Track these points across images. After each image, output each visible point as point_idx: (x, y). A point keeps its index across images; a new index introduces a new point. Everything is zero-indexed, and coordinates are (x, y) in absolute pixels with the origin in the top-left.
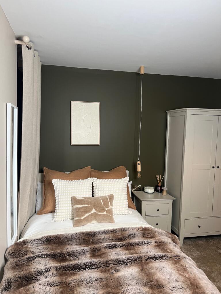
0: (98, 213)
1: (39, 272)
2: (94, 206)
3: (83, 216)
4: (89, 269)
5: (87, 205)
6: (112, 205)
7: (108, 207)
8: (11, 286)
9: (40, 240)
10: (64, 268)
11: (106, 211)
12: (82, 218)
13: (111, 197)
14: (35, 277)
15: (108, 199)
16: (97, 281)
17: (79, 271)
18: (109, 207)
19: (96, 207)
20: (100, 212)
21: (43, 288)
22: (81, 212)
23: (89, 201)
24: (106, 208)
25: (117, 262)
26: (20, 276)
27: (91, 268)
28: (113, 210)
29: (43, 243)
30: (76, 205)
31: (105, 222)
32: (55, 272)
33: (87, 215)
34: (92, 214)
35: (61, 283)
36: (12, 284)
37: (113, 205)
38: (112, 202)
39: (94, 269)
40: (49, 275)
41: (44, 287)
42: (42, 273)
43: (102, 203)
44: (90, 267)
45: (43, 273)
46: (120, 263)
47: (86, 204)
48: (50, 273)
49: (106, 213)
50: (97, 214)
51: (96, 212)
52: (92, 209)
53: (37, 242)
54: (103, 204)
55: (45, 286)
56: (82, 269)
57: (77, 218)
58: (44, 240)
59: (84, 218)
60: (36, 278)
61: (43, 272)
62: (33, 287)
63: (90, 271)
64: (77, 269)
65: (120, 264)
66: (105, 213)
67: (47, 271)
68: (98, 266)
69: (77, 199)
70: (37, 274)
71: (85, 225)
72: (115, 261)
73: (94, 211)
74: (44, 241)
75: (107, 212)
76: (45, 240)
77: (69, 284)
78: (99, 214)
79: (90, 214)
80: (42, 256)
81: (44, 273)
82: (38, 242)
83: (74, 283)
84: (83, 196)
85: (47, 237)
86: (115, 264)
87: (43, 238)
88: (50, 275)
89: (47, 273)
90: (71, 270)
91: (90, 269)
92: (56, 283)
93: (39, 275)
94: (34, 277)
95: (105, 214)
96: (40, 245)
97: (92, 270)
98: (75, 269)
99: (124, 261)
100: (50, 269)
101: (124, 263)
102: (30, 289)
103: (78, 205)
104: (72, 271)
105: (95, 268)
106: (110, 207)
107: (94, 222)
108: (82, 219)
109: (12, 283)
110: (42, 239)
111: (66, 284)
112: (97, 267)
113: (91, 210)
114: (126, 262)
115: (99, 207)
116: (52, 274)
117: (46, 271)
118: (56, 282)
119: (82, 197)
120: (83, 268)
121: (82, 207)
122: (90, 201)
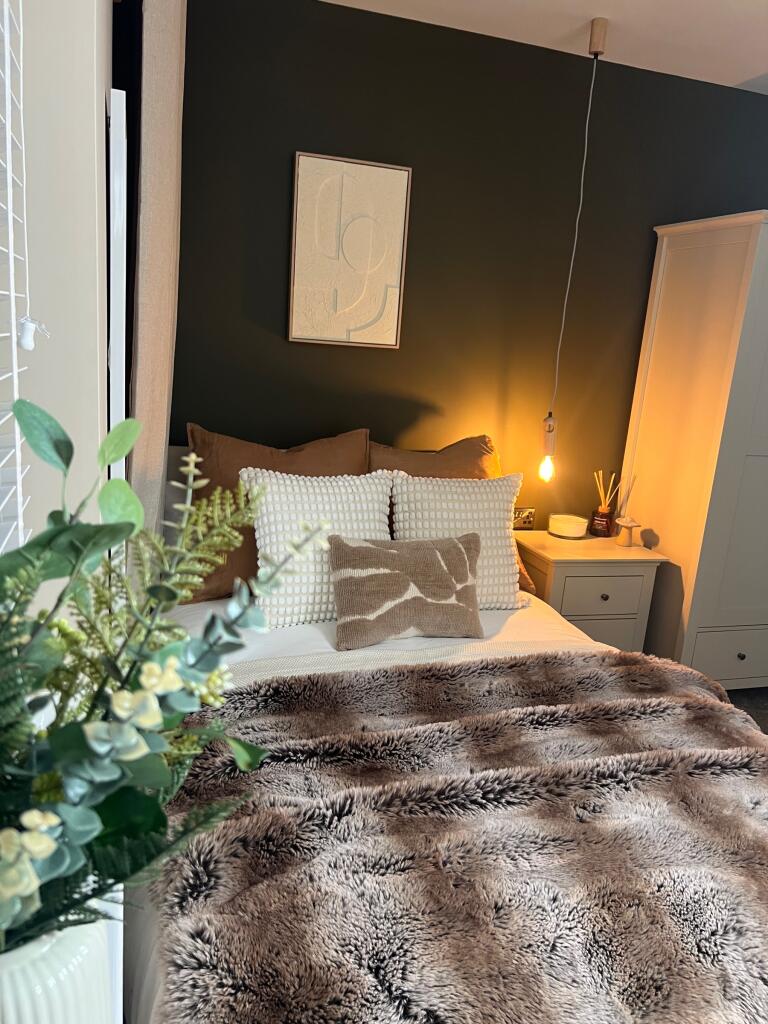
0: (429, 600)
1: (311, 818)
2: (412, 575)
3: (374, 608)
4: (496, 806)
5: (387, 571)
6: (474, 572)
7: (462, 579)
8: (218, 878)
9: (249, 694)
10: (404, 803)
11: (456, 592)
12: (372, 617)
13: (472, 543)
14: (303, 837)
15: (463, 550)
16: (545, 851)
17: (462, 812)
18: (466, 580)
19: (420, 578)
20: (434, 595)
21: (351, 880)
22: (368, 595)
23: (393, 554)
24: (457, 581)
25: (592, 779)
26: (241, 834)
27: (503, 801)
28: (478, 591)
29: (265, 707)
30: (345, 567)
31: (450, 632)
32: (373, 819)
33: (389, 605)
34: (406, 601)
35: (412, 858)
36: (223, 869)
37: (479, 573)
38: (476, 561)
39: (513, 803)
40: (353, 830)
41: (356, 876)
42: (323, 824)
43: (443, 563)
44: (502, 797)
45: (327, 823)
46: (604, 782)
47: (386, 566)
48: (354, 821)
49: (458, 600)
50: (427, 604)
51: (421, 595)
52: (409, 585)
53: (238, 705)
54: (445, 568)
55: (355, 872)
56: (474, 807)
57: (353, 618)
58: (265, 695)
59: (379, 617)
60: (307, 843)
61: (328, 820)
62: (311, 879)
63: (501, 811)
64: (457, 808)
65: (603, 786)
66: (453, 600)
67: (341, 813)
68: (526, 793)
69: (347, 545)
70: (307, 827)
71: (378, 643)
72: (585, 777)
73: (413, 592)
74: (266, 701)
75: (460, 595)
76: (272, 696)
77: (445, 864)
78: (433, 604)
79: (400, 604)
80: (289, 756)
81: (331, 823)
82: (242, 703)
83: (462, 858)
84: (368, 538)
85: (275, 685)
86: (587, 788)
87: (260, 687)
88: (357, 830)
89: (344, 820)
90: (433, 809)
91: (501, 806)
92: (397, 862)
93: (314, 831)
94: (298, 837)
95: (452, 606)
96: (252, 716)
97: (509, 808)
98: (446, 806)
99: (616, 777)
100: (351, 805)
101: (618, 783)
102: (299, 888)
103: (354, 567)
104: (437, 814)
105: (516, 801)
106: (470, 581)
107: (412, 631)
108: (369, 621)
109: (220, 866)
110: (257, 692)
111: (436, 865)
112: (525, 797)
113: (406, 588)
114: (625, 779)
115: (432, 579)
116: (360, 825)
117: (340, 815)
118: (396, 857)
119: (366, 540)
120: (474, 802)
121: (371, 576)
122: (398, 555)
